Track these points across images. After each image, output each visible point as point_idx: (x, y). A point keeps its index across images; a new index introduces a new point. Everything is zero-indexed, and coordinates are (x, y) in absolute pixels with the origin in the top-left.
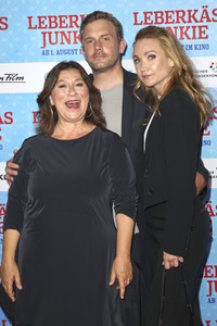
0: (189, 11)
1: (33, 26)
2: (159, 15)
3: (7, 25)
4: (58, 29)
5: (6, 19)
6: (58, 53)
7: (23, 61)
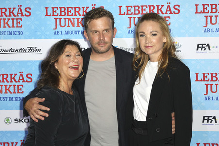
0: (158, 6)
1: (49, 14)
2: (137, 8)
3: (30, 13)
4: (66, 17)
5: (30, 9)
6: (65, 33)
7: (40, 38)
